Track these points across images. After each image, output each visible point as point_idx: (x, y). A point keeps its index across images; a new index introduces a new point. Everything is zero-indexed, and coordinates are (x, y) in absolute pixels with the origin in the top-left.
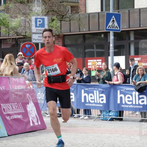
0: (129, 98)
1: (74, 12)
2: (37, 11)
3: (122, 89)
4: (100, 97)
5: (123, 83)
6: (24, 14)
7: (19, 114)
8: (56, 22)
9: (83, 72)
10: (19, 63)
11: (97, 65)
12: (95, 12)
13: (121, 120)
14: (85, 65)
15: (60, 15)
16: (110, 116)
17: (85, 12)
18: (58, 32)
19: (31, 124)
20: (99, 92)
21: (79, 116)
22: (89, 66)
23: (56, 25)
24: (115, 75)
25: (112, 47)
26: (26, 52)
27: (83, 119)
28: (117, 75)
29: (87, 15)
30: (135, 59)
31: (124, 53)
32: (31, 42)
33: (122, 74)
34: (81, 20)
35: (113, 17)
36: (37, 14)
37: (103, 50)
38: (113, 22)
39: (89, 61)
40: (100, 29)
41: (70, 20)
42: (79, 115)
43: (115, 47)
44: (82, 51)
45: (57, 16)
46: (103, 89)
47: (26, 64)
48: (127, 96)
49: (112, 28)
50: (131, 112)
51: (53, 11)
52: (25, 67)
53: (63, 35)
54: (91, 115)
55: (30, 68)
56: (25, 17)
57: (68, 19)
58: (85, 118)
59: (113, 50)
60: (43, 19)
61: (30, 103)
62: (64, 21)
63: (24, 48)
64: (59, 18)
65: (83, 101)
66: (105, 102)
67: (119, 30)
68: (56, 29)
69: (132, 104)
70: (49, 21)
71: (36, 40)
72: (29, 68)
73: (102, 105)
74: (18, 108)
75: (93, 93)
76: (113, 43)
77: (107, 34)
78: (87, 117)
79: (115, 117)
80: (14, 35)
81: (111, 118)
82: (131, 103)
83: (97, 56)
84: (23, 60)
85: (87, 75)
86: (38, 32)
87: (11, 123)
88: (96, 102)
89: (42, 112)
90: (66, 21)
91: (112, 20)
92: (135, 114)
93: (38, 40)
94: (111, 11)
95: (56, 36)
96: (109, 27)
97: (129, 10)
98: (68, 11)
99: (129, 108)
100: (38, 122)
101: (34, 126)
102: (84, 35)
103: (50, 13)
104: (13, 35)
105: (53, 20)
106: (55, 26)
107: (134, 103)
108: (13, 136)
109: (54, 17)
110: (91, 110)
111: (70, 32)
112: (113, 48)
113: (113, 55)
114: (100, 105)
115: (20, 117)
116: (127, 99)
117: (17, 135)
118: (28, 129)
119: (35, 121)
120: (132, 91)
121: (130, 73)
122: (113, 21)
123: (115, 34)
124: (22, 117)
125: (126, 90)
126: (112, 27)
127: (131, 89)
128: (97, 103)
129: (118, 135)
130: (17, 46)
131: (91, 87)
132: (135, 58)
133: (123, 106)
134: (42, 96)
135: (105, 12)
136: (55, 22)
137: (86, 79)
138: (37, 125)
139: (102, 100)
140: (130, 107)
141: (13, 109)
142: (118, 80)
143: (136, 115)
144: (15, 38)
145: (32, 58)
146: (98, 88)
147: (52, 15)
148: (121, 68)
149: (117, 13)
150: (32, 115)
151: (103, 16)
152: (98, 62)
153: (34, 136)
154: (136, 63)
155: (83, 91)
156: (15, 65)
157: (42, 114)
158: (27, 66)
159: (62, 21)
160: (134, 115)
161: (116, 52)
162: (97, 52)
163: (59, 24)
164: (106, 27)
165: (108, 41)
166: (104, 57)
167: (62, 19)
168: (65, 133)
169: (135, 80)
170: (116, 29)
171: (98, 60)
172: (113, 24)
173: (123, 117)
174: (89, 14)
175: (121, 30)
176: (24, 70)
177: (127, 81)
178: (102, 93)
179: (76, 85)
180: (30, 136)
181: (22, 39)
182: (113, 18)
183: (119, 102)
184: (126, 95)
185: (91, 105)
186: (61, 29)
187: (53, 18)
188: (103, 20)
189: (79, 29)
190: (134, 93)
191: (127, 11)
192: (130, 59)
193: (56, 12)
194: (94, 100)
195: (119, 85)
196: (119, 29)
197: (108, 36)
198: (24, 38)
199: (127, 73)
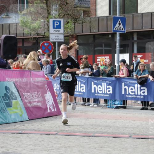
0: (132, 89)
2: (55, 14)
3: (126, 82)
4: (107, 89)
5: (127, 77)
6: (44, 17)
7: (38, 102)
8: (71, 24)
9: (93, 67)
11: (105, 61)
12: (104, 16)
13: (125, 108)
14: (95, 61)
15: (74, 18)
16: (116, 104)
17: (96, 16)
18: (72, 33)
19: (49, 111)
20: (106, 84)
21: (89, 105)
22: (98, 62)
23: (70, 27)
24: (121, 70)
25: (118, 46)
26: (45, 50)
27: (92, 106)
28: (123, 70)
29: (97, 19)
30: (138, 56)
32: (49, 41)
34: (92, 23)
35: (120, 20)
36: (54, 17)
37: (111, 49)
38: (119, 25)
39: (98, 57)
40: (108, 30)
41: (83, 23)
42: (89, 103)
43: (121, 46)
44: (92, 49)
45: (72, 19)
46: (109, 81)
48: (131, 87)
49: (118, 30)
50: (133, 101)
51: (69, 15)
53: (76, 35)
54: (99, 103)
56: (44, 20)
57: (80, 22)
58: (94, 106)
59: (119, 49)
60: (60, 22)
62: (77, 23)
63: (43, 46)
64: (73, 21)
65: (93, 91)
66: (111, 92)
67: (124, 32)
68: (71, 30)
69: (135, 95)
70: (65, 23)
71: (53, 39)
73: (109, 95)
74: (37, 97)
75: (101, 85)
76: (119, 42)
78: (96, 105)
80: (35, 35)
81: (117, 106)
83: (105, 54)
85: (97, 70)
86: (55, 32)
87: (31, 109)
88: (103, 92)
89: (58, 101)
90: (79, 23)
91: (118, 22)
93: (55, 39)
94: (117, 16)
95: (70, 36)
96: (115, 29)
97: (133, 15)
98: (81, 15)
100: (54, 109)
101: (51, 113)
102: (94, 35)
103: (66, 16)
105: (68, 23)
106: (69, 28)
107: (136, 94)
108: (33, 120)
109: (69, 20)
110: (100, 99)
111: (83, 33)
112: (119, 47)
113: (119, 52)
114: (107, 95)
115: (39, 104)
116: (130, 91)
117: (37, 120)
118: (46, 115)
119: (52, 108)
121: (134, 68)
122: (119, 23)
123: (121, 35)
124: (41, 105)
125: (129, 82)
126: (118, 29)
127: (134, 82)
128: (104, 94)
129: (122, 120)
130: (37, 44)
131: (99, 80)
133: (127, 96)
134: (57, 87)
135: (113, 16)
136: (69, 24)
137: (96, 74)
138: (53, 112)
139: (109, 91)
140: (133, 97)
141: (33, 98)
142: (123, 74)
144: (36, 38)
146: (106, 81)
147: (67, 18)
148: (127, 64)
149: (122, 16)
150: (49, 103)
151: (111, 19)
152: (106, 58)
154: (139, 59)
155: (93, 83)
159: (76, 23)
160: (136, 104)
161: (122, 50)
162: (105, 50)
163: (73, 26)
164: (113, 29)
165: (115, 41)
166: (111, 54)
167: (75, 22)
168: (77, 119)
170: (122, 30)
171: (106, 57)
172: (119, 26)
173: (126, 105)
174: (99, 17)
175: (126, 31)
177: (131, 76)
178: (109, 85)
179: (87, 78)
180: (47, 121)
181: (42, 39)
182: (119, 21)
183: (123, 93)
184: (130, 87)
185: (99, 95)
186: (75, 30)
187: (68, 20)
188: (111, 23)
189: (90, 30)
190: (136, 85)
191: (132, 15)
192: (133, 56)
193: (71, 15)
194: (102, 91)
196: (124, 30)
197: (115, 36)
198: (43, 37)
199: (131, 68)
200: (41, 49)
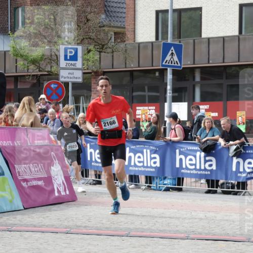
0: (191, 160)
1: (119, 41)
2: (68, 38)
3: (182, 148)
4: (151, 159)
6: (49, 42)
7: (39, 179)
8: (93, 54)
10: (40, 110)
11: (149, 114)
12: (148, 41)
15: (99, 44)
16: (165, 184)
17: (134, 41)
18: (95, 68)
19: (56, 194)
20: (150, 151)
22: (138, 115)
23: (93, 58)
24: (172, 129)
25: (170, 90)
26: (52, 94)
28: (175, 129)
29: (137, 45)
30: (201, 107)
31: (186, 98)
32: (58, 80)
33: (182, 128)
34: (128, 52)
35: (172, 48)
36: (67, 42)
37: (158, 94)
38: (172, 56)
39: (137, 108)
40: (154, 65)
41: (113, 52)
43: (174, 90)
44: (128, 94)
45: (95, 45)
46: (156, 147)
47: (51, 110)
48: (189, 157)
49: (170, 64)
50: (193, 180)
51: (90, 38)
52: (49, 115)
53: (102, 72)
54: (139, 182)
55: (57, 116)
56: (50, 47)
57: (109, 50)
58: (130, 187)
59: (171, 95)
61: (55, 164)
62: (105, 52)
63: (48, 89)
64: (98, 48)
66: (158, 165)
67: (180, 67)
68: (93, 64)
69: (195, 169)
70: (84, 51)
71: (65, 78)
72: (55, 116)
73: (154, 170)
75: (142, 153)
76: (171, 84)
77: (163, 72)
78: (133, 186)
79: (172, 186)
80: (35, 71)
81: (167, 187)
82: (193, 167)
83: (149, 102)
84: (47, 105)
86: (68, 67)
87: (28, 191)
88: (145, 165)
90: (108, 53)
91: (170, 52)
92: (199, 182)
93: (68, 78)
94: (169, 41)
96: (166, 63)
97: (194, 40)
98: (110, 39)
99: (191, 173)
100: (65, 190)
101: (60, 197)
102: (132, 72)
103: (86, 41)
104: (33, 70)
105: (89, 51)
106: (91, 59)
107: (198, 167)
108: (30, 209)
109: (91, 47)
111: (113, 68)
112: (171, 92)
113: (171, 100)
114: (152, 170)
115: (40, 183)
116: (188, 162)
117: (36, 209)
118: (51, 200)
119: (61, 189)
120: (196, 151)
122: (172, 54)
123: (175, 73)
124: (43, 184)
125: (187, 149)
126: (170, 62)
127: (194, 148)
128: (147, 167)
129: (176, 210)
130: (39, 86)
131: (139, 144)
132: (201, 105)
133: (183, 171)
135: (161, 42)
138: (64, 195)
139: (155, 163)
141: (31, 173)
143: (201, 183)
144: (37, 75)
145: (60, 103)
147: (89, 44)
149: (177, 43)
150: (57, 181)
151: (159, 46)
152: (150, 110)
153: (61, 210)
155: (128, 149)
156: (36, 111)
157: (71, 179)
158: (52, 114)
159: (102, 52)
160: (198, 184)
161: (176, 96)
162: (149, 96)
163: (97, 57)
164: (162, 62)
165: (165, 81)
166: (159, 104)
167: (101, 50)
168: (103, 207)
169: (200, 136)
170: (176, 65)
171: (150, 108)
172: (172, 58)
173: (182, 186)
174: (139, 44)
175: (182, 66)
176: (48, 119)
177: (189, 137)
178: (154, 153)
180: (54, 210)
181: (46, 77)
182: (172, 51)
183: (178, 165)
184: (187, 156)
185: (137, 169)
186: (100, 63)
187: (89, 48)
188: (158, 53)
189: (126, 64)
190: (198, 154)
191: (192, 41)
193: (93, 39)
194: (143, 162)
195: (178, 142)
196: (179, 65)
197: (165, 74)
198: (49, 75)
200: (45, 94)
